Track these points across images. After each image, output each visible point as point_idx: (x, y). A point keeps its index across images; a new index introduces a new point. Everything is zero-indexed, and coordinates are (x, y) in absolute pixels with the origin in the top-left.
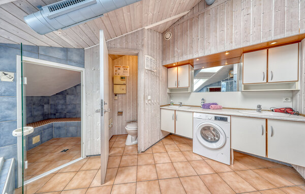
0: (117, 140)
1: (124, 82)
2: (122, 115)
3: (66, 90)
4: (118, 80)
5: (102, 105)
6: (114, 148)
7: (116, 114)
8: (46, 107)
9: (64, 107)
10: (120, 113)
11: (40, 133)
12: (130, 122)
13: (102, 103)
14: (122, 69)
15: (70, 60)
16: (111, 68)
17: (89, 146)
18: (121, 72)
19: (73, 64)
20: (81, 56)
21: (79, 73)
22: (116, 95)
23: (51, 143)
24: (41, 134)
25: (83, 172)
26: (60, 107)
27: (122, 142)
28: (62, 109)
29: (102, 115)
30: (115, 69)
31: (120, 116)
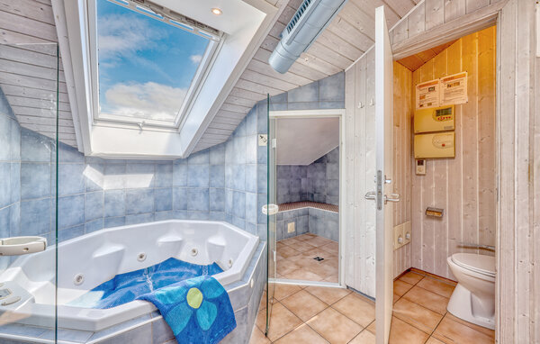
0: (421, 284)
1: (448, 123)
2: (440, 219)
3: (326, 155)
4: (427, 121)
5: (379, 185)
6: (408, 300)
7: (422, 215)
8: (303, 180)
9: (324, 184)
10: (434, 214)
11: (295, 219)
12: (469, 248)
13: (379, 178)
14: (441, 87)
15: (323, 100)
16: (408, 93)
17: (351, 267)
18: (438, 98)
19: (328, 105)
20: (339, 87)
21: (337, 120)
22: (420, 162)
23: (306, 240)
24: (296, 221)
25: (337, 314)
26: (318, 184)
27: (436, 297)
28: (321, 187)
29: (379, 208)
30: (418, 93)
31: (435, 222)
